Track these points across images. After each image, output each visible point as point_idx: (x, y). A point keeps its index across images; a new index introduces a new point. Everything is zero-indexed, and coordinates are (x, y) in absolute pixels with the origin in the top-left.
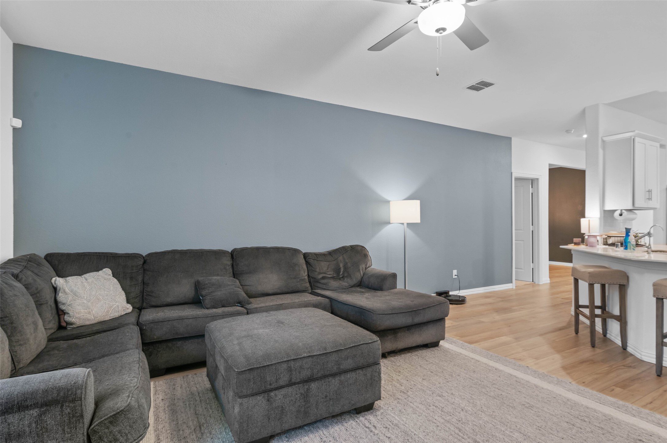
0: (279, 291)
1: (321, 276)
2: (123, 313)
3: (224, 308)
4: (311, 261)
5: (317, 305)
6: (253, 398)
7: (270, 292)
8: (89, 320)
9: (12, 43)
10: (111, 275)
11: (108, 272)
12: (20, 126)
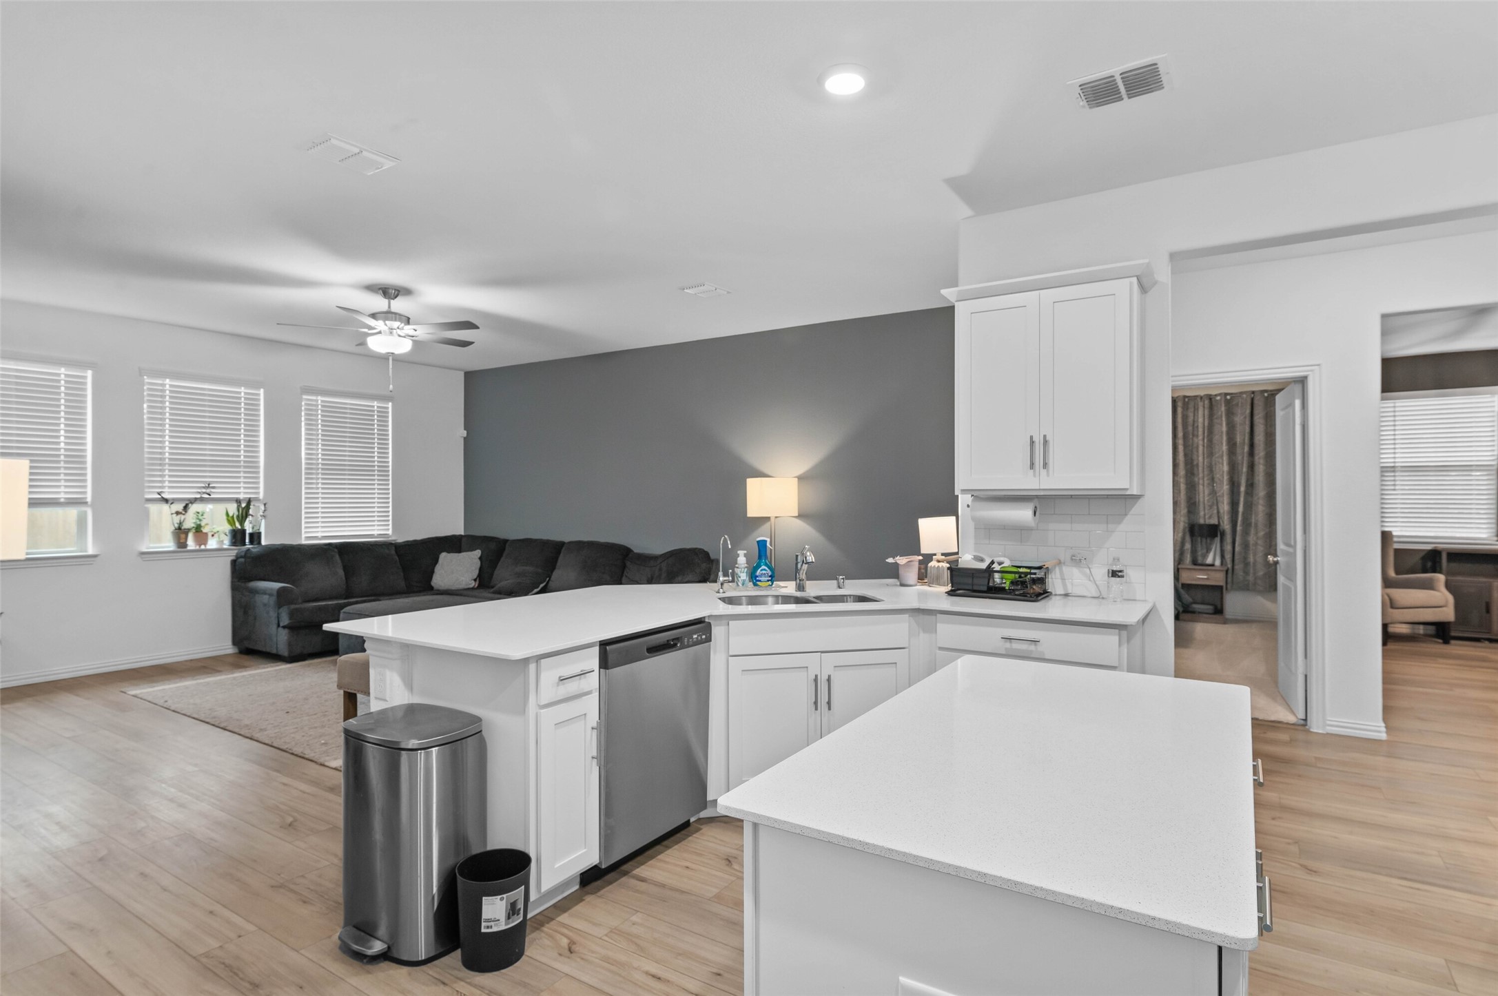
8: (441, 584)
9: (463, 373)
10: (479, 555)
11: (478, 553)
12: (465, 435)
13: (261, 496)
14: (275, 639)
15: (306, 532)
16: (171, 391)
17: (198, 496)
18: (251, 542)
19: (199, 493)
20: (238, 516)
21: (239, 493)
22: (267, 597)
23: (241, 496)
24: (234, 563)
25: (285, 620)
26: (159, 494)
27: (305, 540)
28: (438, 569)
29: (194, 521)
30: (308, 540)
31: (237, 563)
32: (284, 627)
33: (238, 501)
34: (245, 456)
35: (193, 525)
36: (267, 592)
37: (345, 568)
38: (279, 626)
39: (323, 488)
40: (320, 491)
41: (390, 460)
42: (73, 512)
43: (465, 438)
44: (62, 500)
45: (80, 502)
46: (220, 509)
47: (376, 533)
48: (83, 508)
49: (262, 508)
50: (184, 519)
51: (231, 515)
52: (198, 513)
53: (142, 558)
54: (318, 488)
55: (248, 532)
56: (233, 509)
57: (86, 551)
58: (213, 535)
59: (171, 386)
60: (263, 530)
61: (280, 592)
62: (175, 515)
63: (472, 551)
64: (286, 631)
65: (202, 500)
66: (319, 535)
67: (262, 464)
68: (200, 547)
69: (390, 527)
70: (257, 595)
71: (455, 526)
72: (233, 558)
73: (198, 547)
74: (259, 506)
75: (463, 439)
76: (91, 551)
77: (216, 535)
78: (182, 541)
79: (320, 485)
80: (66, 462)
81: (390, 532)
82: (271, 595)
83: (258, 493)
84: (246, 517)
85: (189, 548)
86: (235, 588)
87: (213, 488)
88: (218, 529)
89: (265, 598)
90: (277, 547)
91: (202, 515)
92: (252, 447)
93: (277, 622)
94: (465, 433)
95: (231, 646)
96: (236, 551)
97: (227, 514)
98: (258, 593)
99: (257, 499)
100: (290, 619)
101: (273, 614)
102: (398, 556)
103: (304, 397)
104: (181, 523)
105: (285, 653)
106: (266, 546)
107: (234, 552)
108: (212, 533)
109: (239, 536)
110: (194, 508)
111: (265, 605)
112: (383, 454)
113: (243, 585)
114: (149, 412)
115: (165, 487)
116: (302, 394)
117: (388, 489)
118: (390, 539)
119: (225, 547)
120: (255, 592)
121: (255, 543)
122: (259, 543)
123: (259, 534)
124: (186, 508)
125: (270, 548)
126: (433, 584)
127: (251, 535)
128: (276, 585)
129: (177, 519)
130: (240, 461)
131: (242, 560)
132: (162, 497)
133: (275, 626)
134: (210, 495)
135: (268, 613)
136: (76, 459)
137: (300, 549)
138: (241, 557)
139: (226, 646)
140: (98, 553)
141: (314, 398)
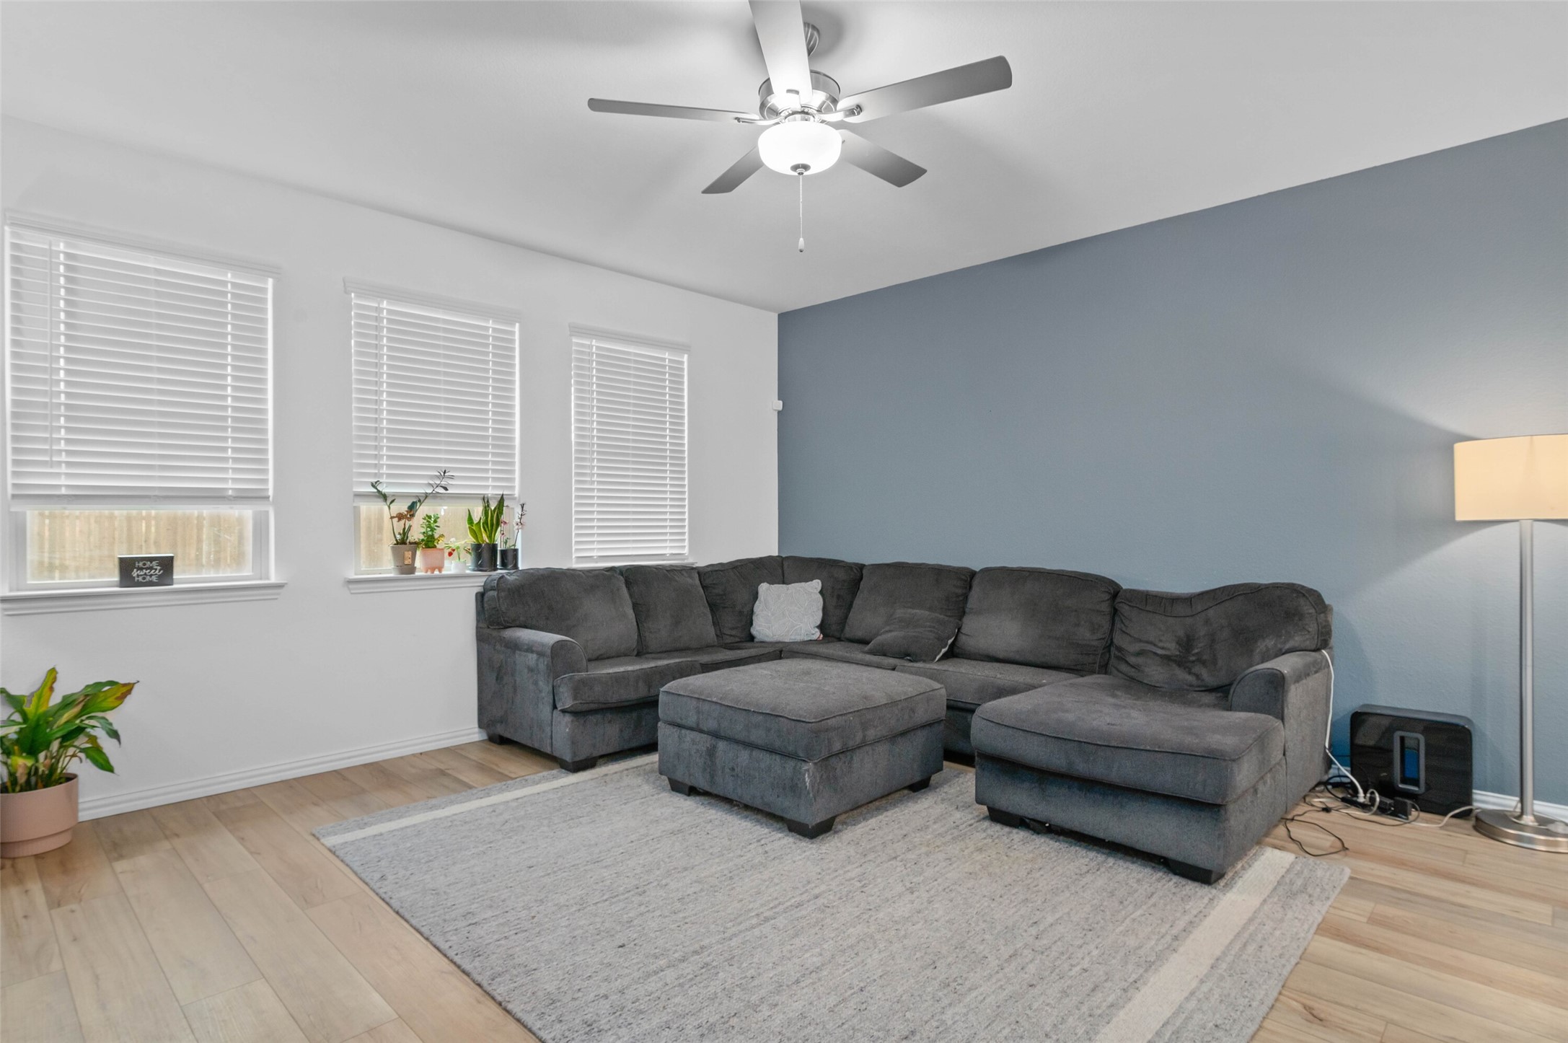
0: (1017, 657)
1: (1137, 647)
2: (806, 639)
3: (883, 657)
4: (1125, 609)
5: (1005, 690)
6: (671, 727)
7: (1001, 655)
8: (767, 636)
9: (777, 315)
10: (819, 588)
11: (816, 584)
12: (781, 408)
13: (516, 493)
14: (548, 729)
15: (577, 550)
16: (389, 321)
17: (429, 491)
18: (504, 565)
19: (431, 485)
20: (486, 523)
21: (487, 487)
22: (535, 656)
23: (489, 492)
24: (481, 597)
25: (567, 701)
26: (373, 486)
27: (577, 563)
28: (758, 607)
29: (424, 530)
30: (582, 562)
31: (486, 599)
32: (564, 711)
33: (486, 500)
34: (495, 430)
35: (422, 537)
36: (534, 649)
37: (635, 606)
38: (555, 707)
39: (599, 483)
40: (595, 486)
41: (686, 441)
42: (247, 512)
43: (779, 412)
44: (230, 492)
45: (259, 497)
46: (461, 509)
47: (668, 551)
48: (261, 507)
49: (519, 510)
50: (410, 527)
51: (476, 520)
52: (430, 517)
53: (349, 589)
54: (592, 482)
55: (499, 549)
56: (478, 513)
57: (268, 578)
58: (450, 554)
59: (389, 312)
60: (519, 546)
61: (558, 647)
62: (396, 519)
63: (806, 581)
64: (568, 718)
65: (435, 496)
66: (595, 554)
67: (517, 442)
68: (433, 573)
69: (686, 543)
70: (518, 652)
71: (767, 545)
72: (481, 590)
73: (429, 573)
74: (513, 509)
75: (776, 413)
76: (273, 579)
77: (455, 554)
78: (406, 562)
79: (595, 478)
80: (235, 429)
81: (686, 551)
82: (540, 654)
83: (512, 488)
84: (498, 524)
85: (417, 574)
86: (481, 639)
87: (452, 477)
88: (458, 544)
89: (532, 658)
90: (541, 572)
91: (435, 522)
92: (504, 414)
93: (551, 701)
94: (779, 405)
95: (477, 730)
96: (484, 579)
97: (470, 520)
98: (520, 650)
99: (512, 497)
100: (575, 698)
101: (546, 688)
102: (703, 587)
103: (575, 340)
104: (405, 533)
105: (568, 758)
106: (525, 572)
107: (479, 580)
108: (450, 550)
109: (486, 555)
110: (422, 510)
111: (531, 670)
112: (677, 432)
113: (495, 633)
114: (359, 353)
115: (383, 474)
116: (571, 335)
117: (683, 486)
118: (686, 561)
119: (468, 572)
120: (515, 646)
121: (510, 567)
122: (516, 566)
123: (516, 551)
124: (412, 508)
125: (532, 574)
126: (754, 631)
127: (504, 553)
128: (550, 638)
129: (399, 526)
130: (486, 437)
131: (494, 593)
132: (379, 491)
133: (548, 708)
134: (446, 489)
135: (536, 683)
136: (250, 424)
137: (571, 575)
138: (492, 589)
139: (469, 731)
140: (285, 582)
141: (587, 342)
